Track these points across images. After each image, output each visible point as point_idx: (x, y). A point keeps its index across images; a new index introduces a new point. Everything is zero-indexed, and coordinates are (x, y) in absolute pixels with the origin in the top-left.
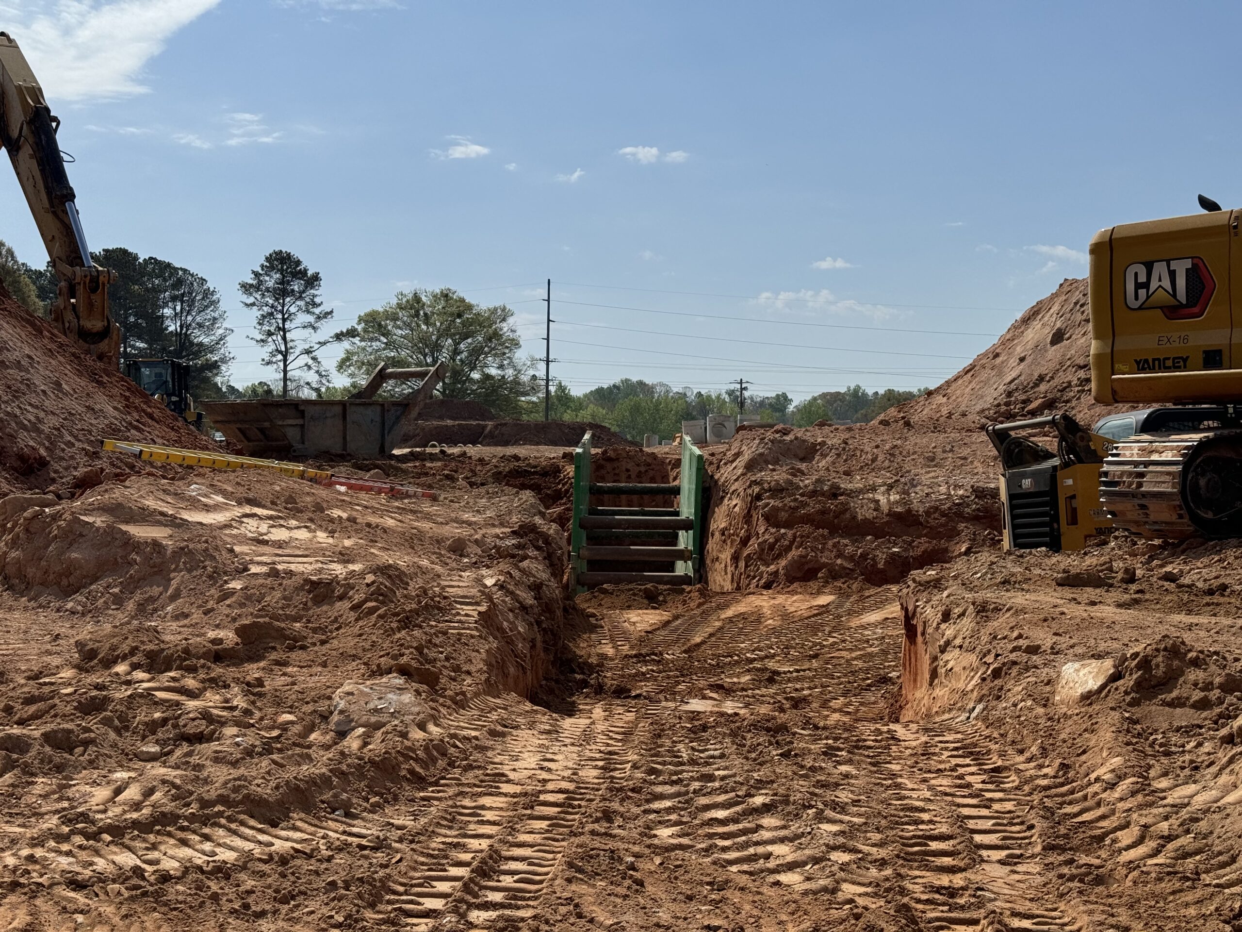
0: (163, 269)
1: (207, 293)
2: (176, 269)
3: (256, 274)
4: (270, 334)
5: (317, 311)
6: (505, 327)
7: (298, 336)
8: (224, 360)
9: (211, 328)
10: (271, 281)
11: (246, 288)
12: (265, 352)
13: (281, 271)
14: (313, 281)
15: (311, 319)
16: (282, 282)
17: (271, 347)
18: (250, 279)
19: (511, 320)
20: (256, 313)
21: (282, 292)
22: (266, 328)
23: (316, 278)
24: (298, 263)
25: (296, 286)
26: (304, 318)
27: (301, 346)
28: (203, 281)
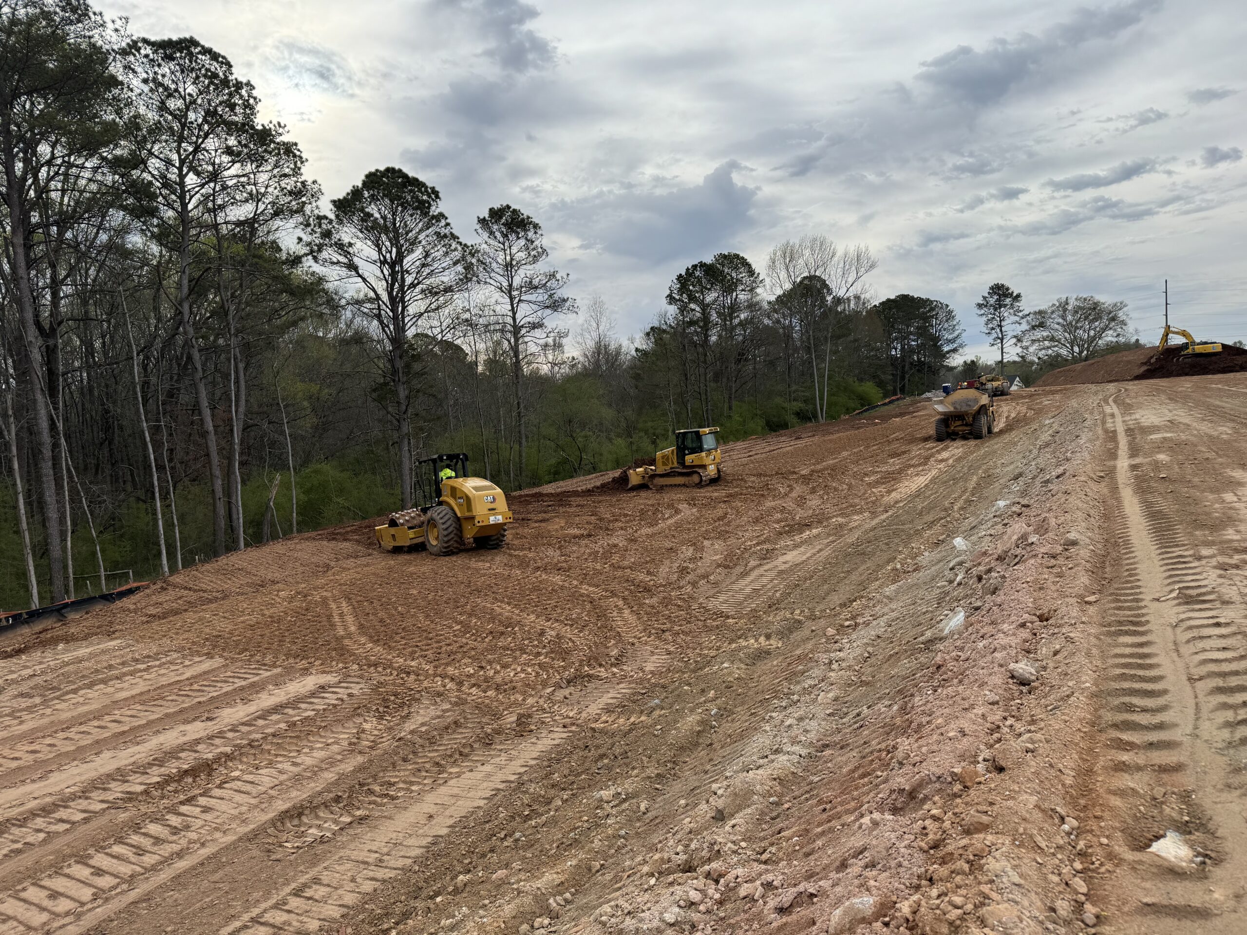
1: (950, 312)
2: (932, 302)
3: (984, 298)
4: (993, 329)
5: (1020, 314)
6: (1120, 314)
7: (1010, 329)
8: (961, 346)
9: (953, 330)
10: (992, 301)
11: (980, 306)
12: (990, 339)
13: (999, 295)
15: (1017, 319)
16: (999, 300)
17: (995, 335)
19: (1125, 309)
20: (984, 319)
21: (999, 305)
22: (990, 326)
24: (1008, 289)
25: (1008, 301)
26: (1013, 318)
27: (1011, 334)
28: (947, 306)
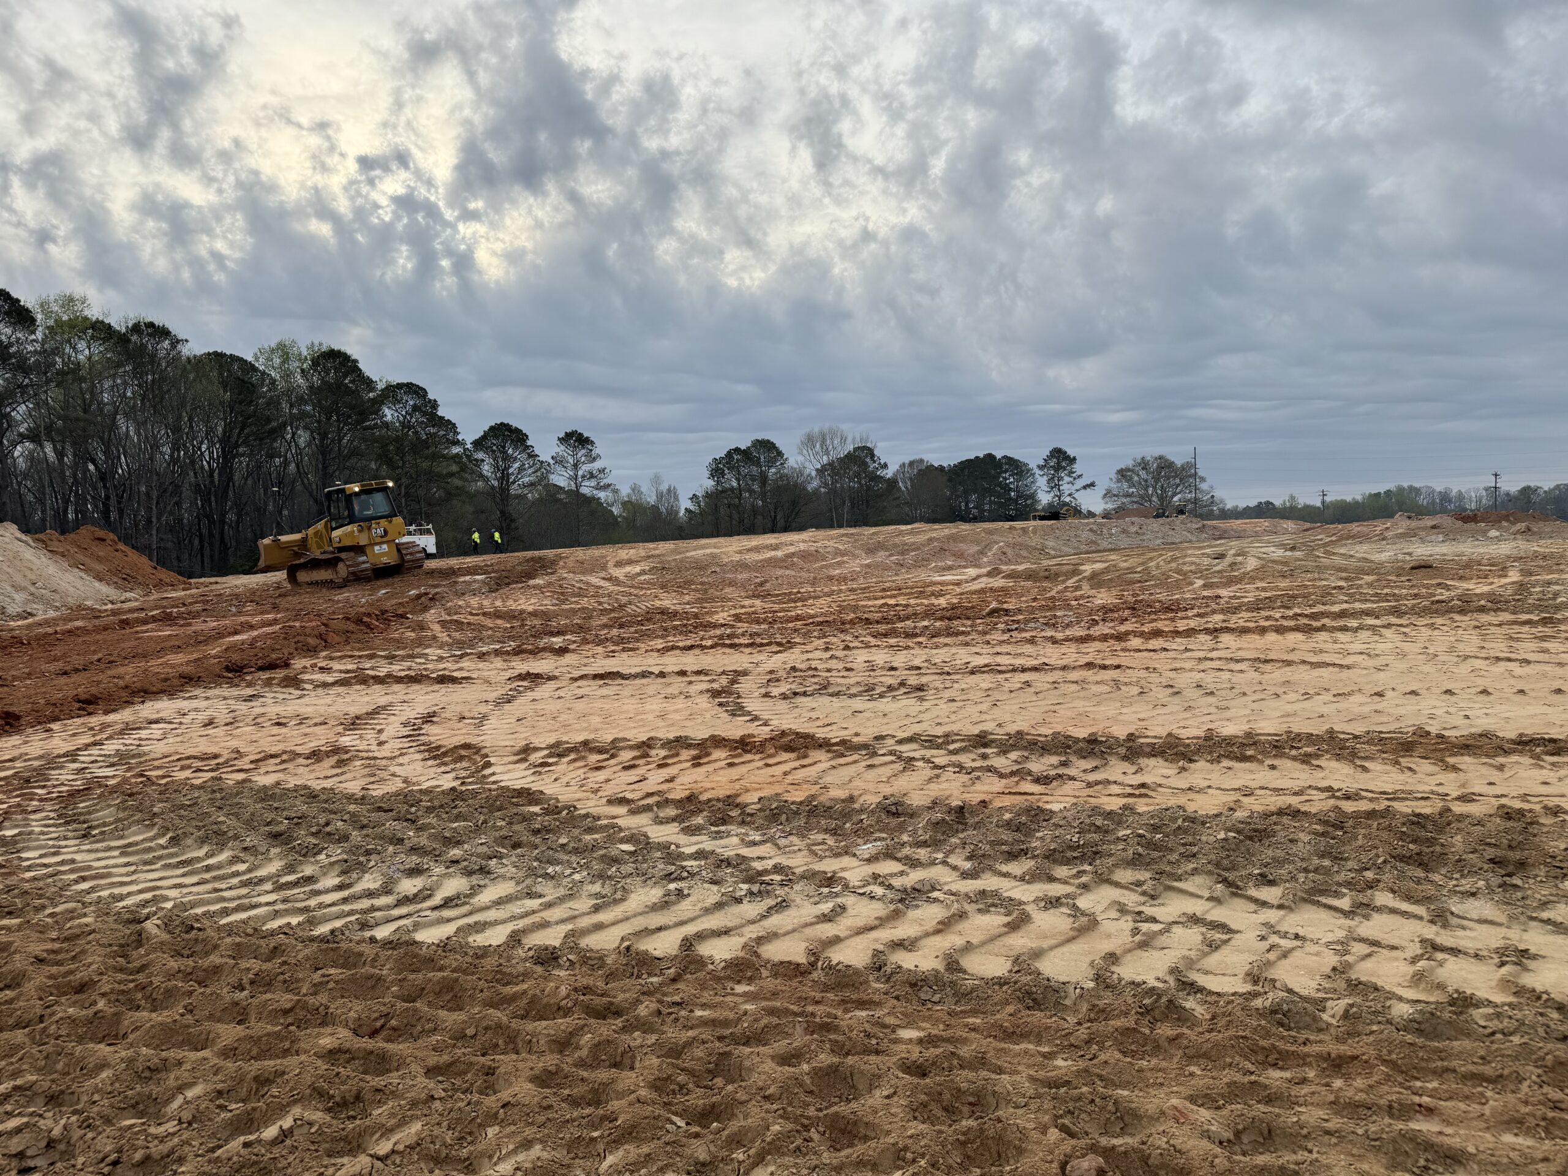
0: (1010, 461)
3: (1046, 460)
7: (1066, 488)
10: (1052, 463)
13: (1057, 458)
14: (1073, 460)
16: (1057, 463)
18: (1042, 463)
21: (1058, 468)
22: (1052, 484)
23: (1074, 459)
24: (1065, 453)
25: (1064, 464)
26: (1067, 479)
28: (1026, 464)
